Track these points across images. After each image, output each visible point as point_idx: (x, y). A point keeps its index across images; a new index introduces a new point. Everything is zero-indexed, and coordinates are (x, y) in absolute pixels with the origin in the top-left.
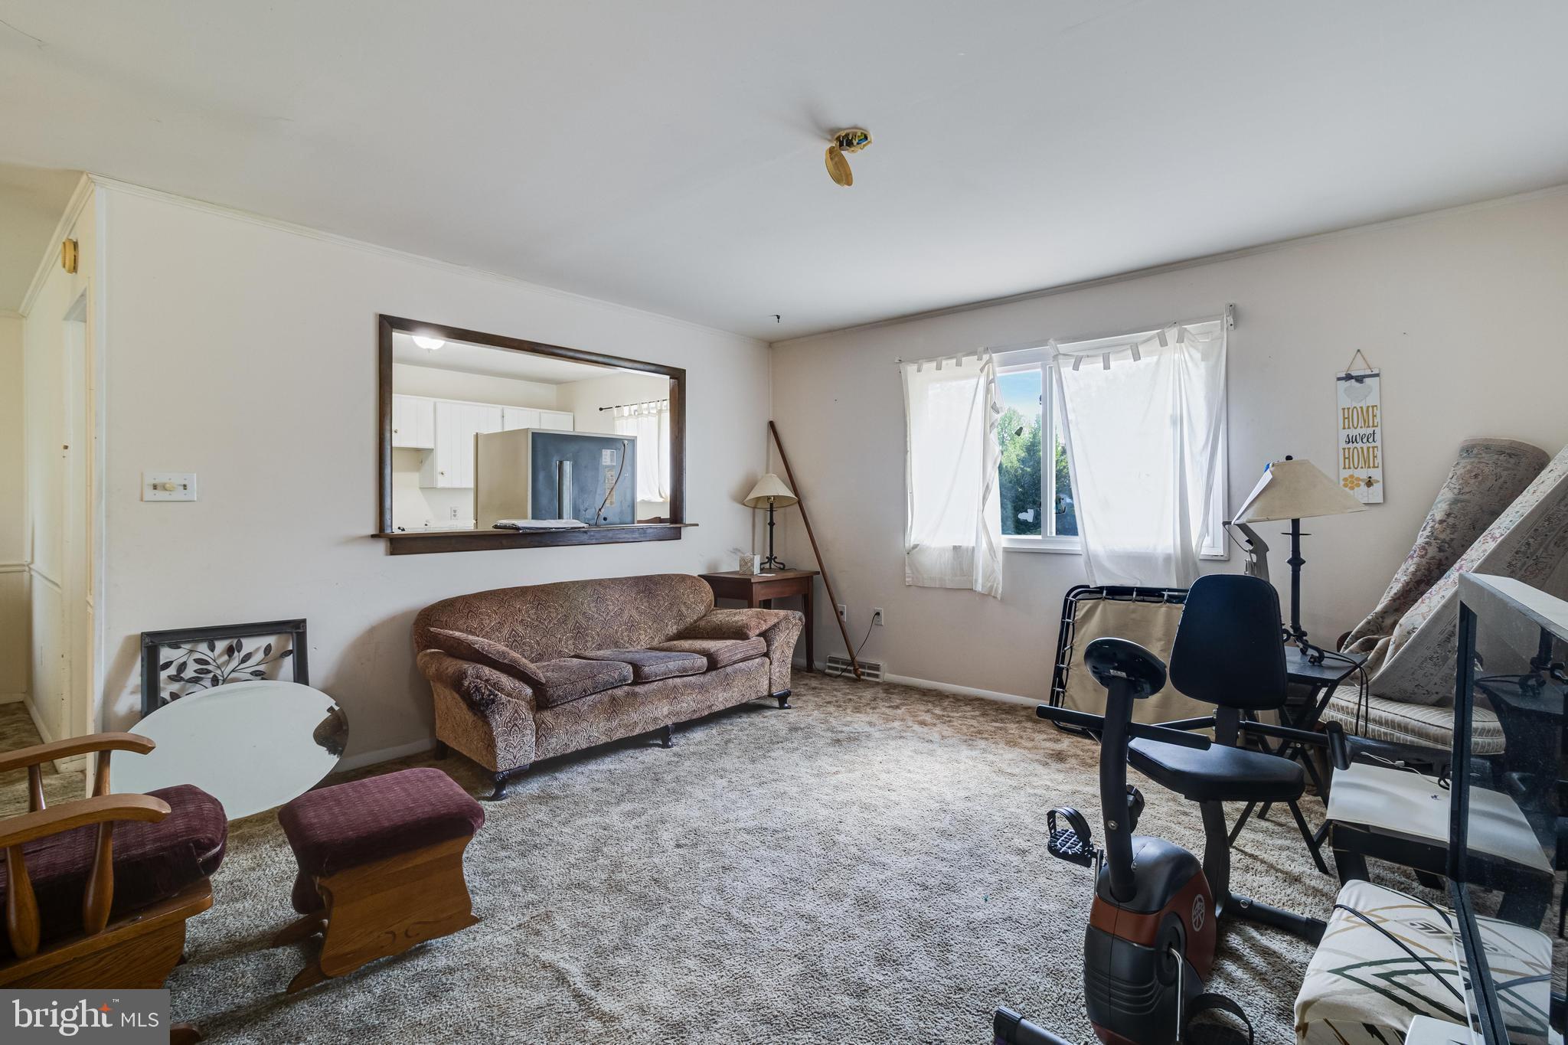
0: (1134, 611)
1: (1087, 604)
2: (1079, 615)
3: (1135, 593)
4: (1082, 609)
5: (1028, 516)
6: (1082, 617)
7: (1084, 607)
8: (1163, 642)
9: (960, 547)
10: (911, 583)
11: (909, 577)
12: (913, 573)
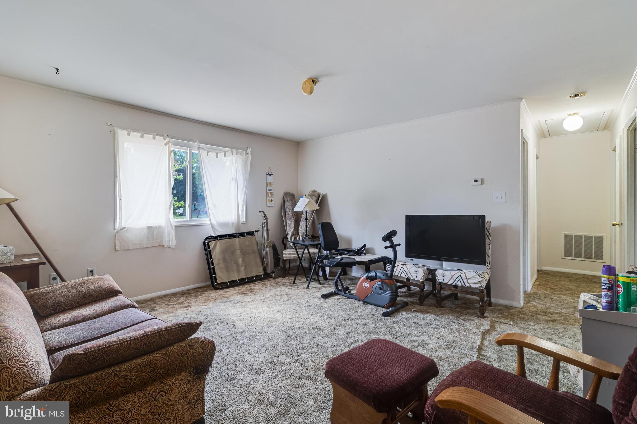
0: (229, 242)
1: (213, 243)
2: (211, 247)
3: (228, 236)
4: (212, 245)
5: (181, 211)
6: (213, 248)
7: (212, 244)
8: (240, 250)
9: (152, 226)
10: (119, 249)
11: (118, 246)
12: (120, 243)
